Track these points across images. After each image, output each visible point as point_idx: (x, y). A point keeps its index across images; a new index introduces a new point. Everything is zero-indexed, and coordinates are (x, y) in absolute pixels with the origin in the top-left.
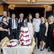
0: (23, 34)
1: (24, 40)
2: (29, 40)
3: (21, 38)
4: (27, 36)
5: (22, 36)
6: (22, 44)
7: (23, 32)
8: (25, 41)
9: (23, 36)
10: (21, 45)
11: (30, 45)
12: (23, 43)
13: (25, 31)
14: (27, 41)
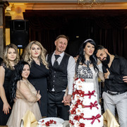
0: (81, 99)
1: (84, 117)
2: (98, 116)
3: (77, 110)
4: (92, 106)
5: (80, 106)
8: (88, 119)
9: (81, 104)
14: (93, 118)
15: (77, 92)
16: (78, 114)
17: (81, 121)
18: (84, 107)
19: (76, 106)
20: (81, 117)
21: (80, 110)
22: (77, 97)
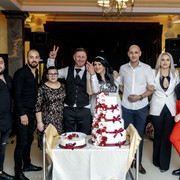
0: (104, 112)
1: (107, 130)
2: (121, 130)
3: (99, 124)
4: (115, 120)
5: (102, 120)
6: (104, 142)
7: (105, 107)
9: (104, 118)
10: (101, 145)
11: (124, 143)
12: (105, 139)
13: (109, 106)
14: (116, 132)
15: (100, 106)
16: (101, 127)
17: (104, 134)
18: (107, 120)
19: (99, 120)
20: (104, 131)
21: (103, 124)
22: (99, 111)
